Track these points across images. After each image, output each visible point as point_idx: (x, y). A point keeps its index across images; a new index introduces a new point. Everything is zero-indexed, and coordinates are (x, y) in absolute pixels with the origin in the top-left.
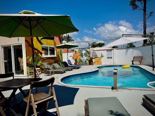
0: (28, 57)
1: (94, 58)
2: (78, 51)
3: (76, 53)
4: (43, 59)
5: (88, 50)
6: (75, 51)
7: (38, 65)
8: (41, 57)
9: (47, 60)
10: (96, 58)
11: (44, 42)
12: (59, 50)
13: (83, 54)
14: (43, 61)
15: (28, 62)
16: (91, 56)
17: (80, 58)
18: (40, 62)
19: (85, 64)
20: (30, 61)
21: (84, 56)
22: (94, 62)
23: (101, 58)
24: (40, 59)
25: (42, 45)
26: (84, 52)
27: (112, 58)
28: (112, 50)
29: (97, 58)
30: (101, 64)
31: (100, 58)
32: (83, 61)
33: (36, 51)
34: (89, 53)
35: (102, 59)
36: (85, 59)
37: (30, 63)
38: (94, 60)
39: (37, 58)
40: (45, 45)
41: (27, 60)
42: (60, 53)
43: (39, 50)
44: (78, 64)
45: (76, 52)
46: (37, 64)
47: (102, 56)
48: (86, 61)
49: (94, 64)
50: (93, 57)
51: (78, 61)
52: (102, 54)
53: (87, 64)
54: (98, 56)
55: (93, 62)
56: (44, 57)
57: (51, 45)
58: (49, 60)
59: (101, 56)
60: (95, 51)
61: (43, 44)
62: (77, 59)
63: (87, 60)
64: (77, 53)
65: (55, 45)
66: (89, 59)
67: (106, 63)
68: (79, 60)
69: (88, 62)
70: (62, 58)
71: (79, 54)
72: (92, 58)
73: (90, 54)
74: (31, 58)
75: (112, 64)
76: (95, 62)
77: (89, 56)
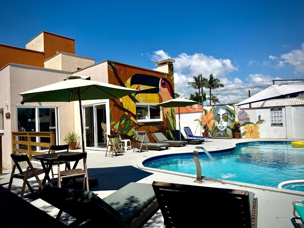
0: (113, 123)
1: (244, 125)
2: (211, 110)
3: (205, 114)
4: (138, 125)
5: (231, 108)
6: (204, 110)
7: (129, 134)
8: (134, 122)
9: (145, 127)
10: (247, 125)
11: (140, 98)
12: (169, 109)
13: (221, 116)
14: (138, 128)
15: (113, 130)
16: (237, 120)
17: (214, 124)
18: (133, 130)
19: (224, 136)
20: (116, 129)
21: (221, 120)
22: (242, 132)
23: (258, 125)
24: (134, 126)
25: (137, 104)
26: (222, 112)
27: (282, 124)
28: (283, 109)
29: (250, 125)
30: (258, 137)
31: (255, 125)
32: (219, 129)
33: (127, 113)
34: (232, 113)
35: (261, 126)
36: (223, 125)
37: (116, 132)
38: (242, 129)
39: (128, 123)
40: (141, 104)
41: (112, 127)
42: (170, 115)
43: (131, 112)
44: (210, 136)
45: (206, 111)
46: (128, 132)
47: (260, 121)
48: (225, 130)
49: (243, 137)
50: (242, 123)
51: (210, 129)
52: (260, 117)
53: (228, 136)
54: (251, 121)
55: (239, 131)
56: (139, 123)
57: (153, 101)
58: (148, 127)
59: (258, 120)
60: (245, 111)
61: (138, 102)
62: (208, 126)
63: (228, 127)
64: (208, 114)
65: (161, 100)
66: (232, 125)
67: (269, 136)
68: (213, 128)
69: (229, 132)
70: (174, 123)
71: (211, 116)
72: (239, 124)
73: (234, 117)
74: (118, 124)
75: (282, 138)
76: (244, 133)
77: (233, 121)
